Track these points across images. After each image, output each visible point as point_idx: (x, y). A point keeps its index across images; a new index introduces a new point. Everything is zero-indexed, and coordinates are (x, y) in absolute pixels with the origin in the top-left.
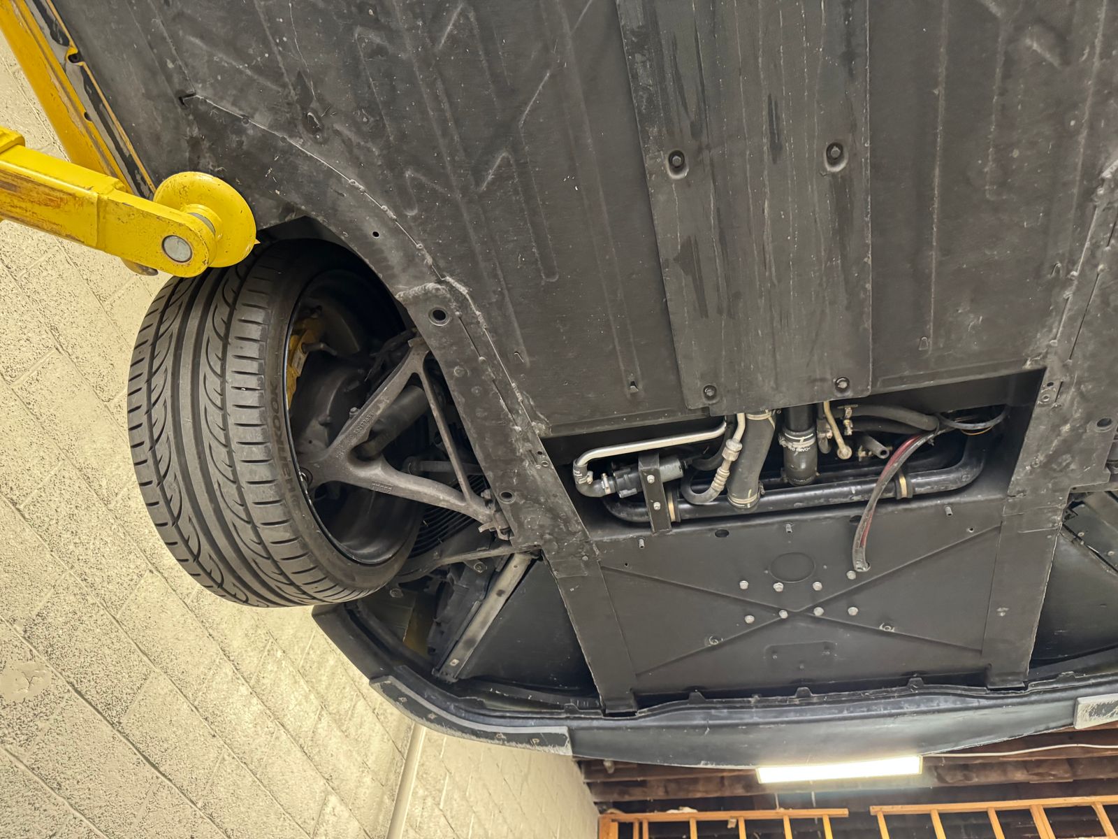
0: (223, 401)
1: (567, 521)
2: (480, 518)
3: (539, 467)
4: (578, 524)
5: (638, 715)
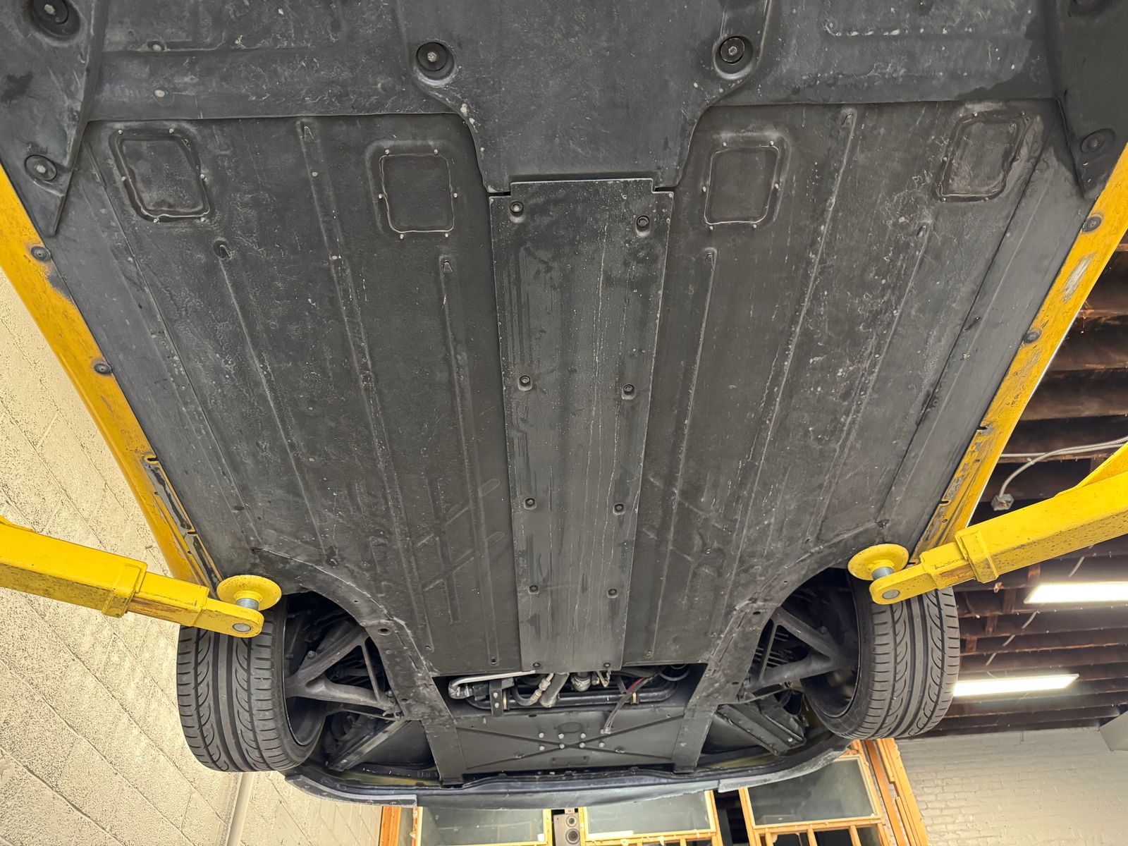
0: (249, 686)
1: (440, 711)
2: (384, 709)
3: (428, 690)
4: (447, 712)
5: (464, 787)
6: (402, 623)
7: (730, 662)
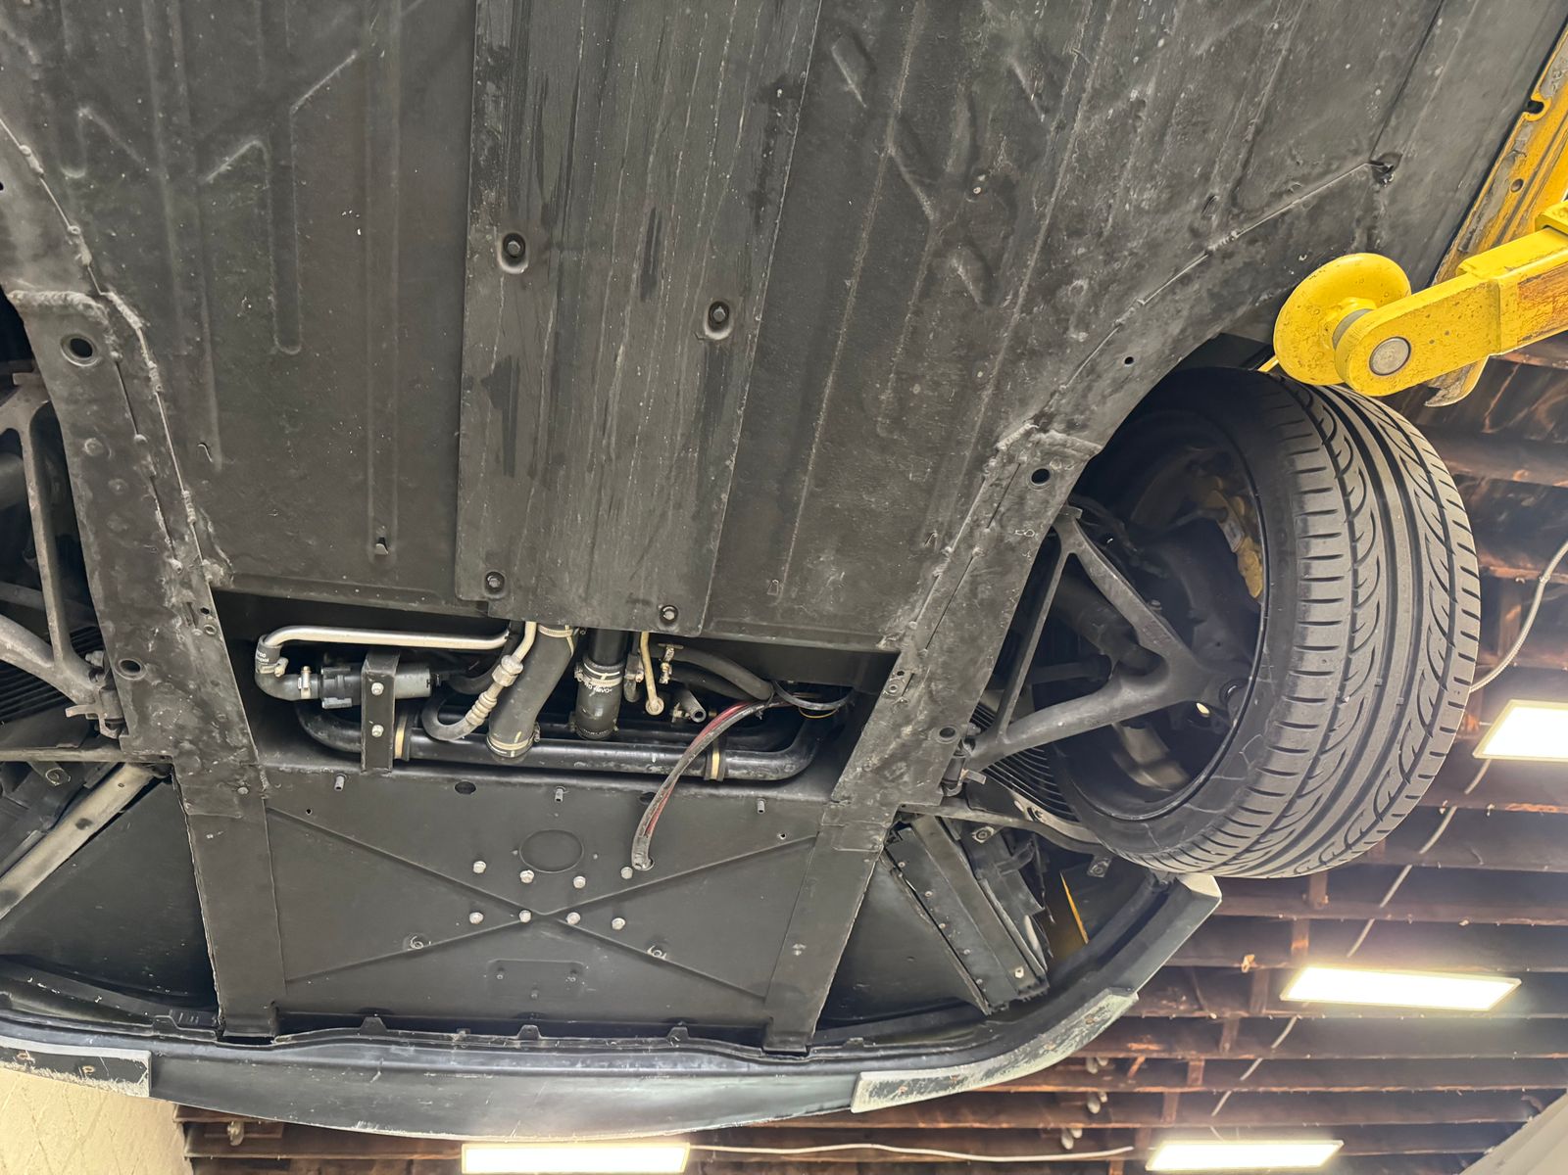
2: (73, 694)
3: (198, 632)
4: (242, 735)
5: (274, 1043)
6: (134, 320)
7: (950, 651)
